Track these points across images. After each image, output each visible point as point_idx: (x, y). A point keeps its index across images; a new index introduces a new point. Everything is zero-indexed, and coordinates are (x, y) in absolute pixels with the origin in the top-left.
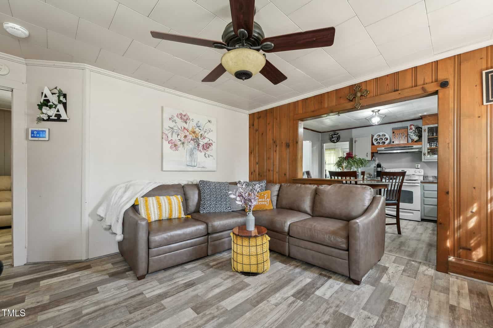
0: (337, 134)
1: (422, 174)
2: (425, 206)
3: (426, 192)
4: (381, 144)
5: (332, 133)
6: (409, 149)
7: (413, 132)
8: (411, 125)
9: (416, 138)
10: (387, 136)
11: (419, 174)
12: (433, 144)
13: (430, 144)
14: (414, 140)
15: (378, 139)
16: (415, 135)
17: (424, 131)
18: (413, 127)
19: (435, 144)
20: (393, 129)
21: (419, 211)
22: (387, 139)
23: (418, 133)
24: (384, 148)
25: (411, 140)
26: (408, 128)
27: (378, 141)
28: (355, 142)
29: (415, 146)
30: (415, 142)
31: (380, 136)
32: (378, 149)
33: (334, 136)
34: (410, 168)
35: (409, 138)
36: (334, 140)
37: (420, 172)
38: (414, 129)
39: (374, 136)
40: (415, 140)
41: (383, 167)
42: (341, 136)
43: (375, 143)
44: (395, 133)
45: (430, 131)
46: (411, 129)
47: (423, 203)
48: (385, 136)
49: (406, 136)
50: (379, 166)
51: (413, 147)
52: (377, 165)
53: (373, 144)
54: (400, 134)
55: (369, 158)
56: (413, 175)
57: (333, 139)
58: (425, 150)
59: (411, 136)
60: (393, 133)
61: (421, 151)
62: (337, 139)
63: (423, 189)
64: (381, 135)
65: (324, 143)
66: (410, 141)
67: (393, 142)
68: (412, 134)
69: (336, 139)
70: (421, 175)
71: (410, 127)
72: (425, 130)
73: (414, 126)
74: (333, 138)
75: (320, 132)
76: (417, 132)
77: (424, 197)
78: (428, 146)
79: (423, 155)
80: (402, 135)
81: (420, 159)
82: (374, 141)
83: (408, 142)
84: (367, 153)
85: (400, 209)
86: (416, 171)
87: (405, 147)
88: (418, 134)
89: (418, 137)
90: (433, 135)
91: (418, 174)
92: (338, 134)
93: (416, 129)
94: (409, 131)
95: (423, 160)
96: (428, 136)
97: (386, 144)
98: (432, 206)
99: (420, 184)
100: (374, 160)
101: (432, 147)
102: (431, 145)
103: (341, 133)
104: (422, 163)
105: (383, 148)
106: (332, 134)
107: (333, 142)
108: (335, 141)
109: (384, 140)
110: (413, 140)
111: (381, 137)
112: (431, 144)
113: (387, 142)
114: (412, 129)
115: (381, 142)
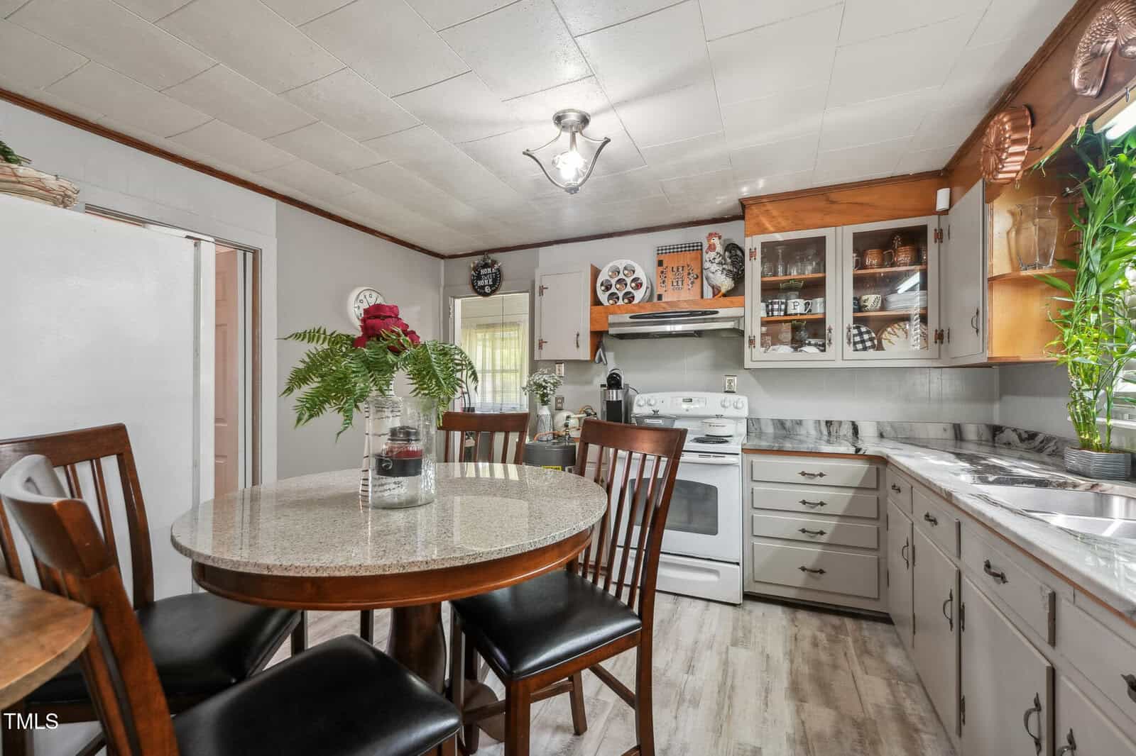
0: (492, 266)
1: (745, 413)
2: (758, 542)
3: (759, 488)
4: (620, 302)
5: (477, 260)
6: (705, 321)
7: (717, 261)
8: (711, 235)
9: (726, 283)
10: (640, 274)
11: (735, 413)
12: (776, 307)
13: (767, 306)
14: (719, 291)
15: (613, 281)
16: (724, 269)
17: (751, 257)
18: (716, 241)
19: (783, 307)
20: (661, 251)
21: (738, 564)
22: (639, 286)
23: (733, 264)
24: (631, 317)
25: (710, 289)
26: (701, 249)
27: (613, 290)
28: (541, 293)
29: (723, 312)
30: (724, 295)
31: (619, 273)
32: (612, 319)
33: (483, 272)
34: (707, 391)
35: (705, 282)
36: (483, 287)
37: (740, 405)
38: (719, 249)
39: (600, 271)
40: (723, 290)
41: (627, 385)
42: (505, 272)
43: (603, 297)
44: (665, 265)
45: (766, 260)
46: (712, 248)
47: (750, 530)
48: (634, 272)
49: (698, 277)
50: (614, 382)
51: (717, 312)
52: (608, 379)
53: (596, 302)
54: (680, 269)
55: (584, 353)
56: (717, 416)
57: (480, 283)
58: (754, 329)
59: (711, 275)
60: (660, 263)
61: (741, 328)
62: (495, 281)
63: (751, 475)
64: (621, 269)
65: (455, 298)
66: (708, 293)
67: (660, 297)
68: (714, 267)
69: (491, 283)
70: (742, 418)
71: (709, 241)
72: (752, 254)
73: (720, 238)
74: (479, 277)
75: (442, 257)
76: (729, 260)
77: (751, 505)
78: (763, 314)
79: (747, 345)
80: (686, 271)
81: (739, 360)
82: (599, 290)
83: (702, 297)
84: (578, 335)
85: (662, 553)
86: (727, 404)
87: (692, 313)
88: (730, 268)
89: (734, 279)
90: (775, 274)
91: (730, 412)
92: (494, 262)
93: (725, 251)
94: (704, 254)
95: (748, 364)
96: (763, 275)
97: (636, 301)
98: (778, 545)
99: (740, 456)
100: (601, 360)
101: (773, 316)
102: (770, 306)
103: (506, 262)
104: (742, 371)
105: (626, 318)
106: (476, 262)
107: (480, 291)
108: (487, 290)
109: (629, 289)
110: (716, 290)
111: (622, 276)
112: (772, 303)
113: (639, 295)
114: (715, 249)
115: (621, 295)
